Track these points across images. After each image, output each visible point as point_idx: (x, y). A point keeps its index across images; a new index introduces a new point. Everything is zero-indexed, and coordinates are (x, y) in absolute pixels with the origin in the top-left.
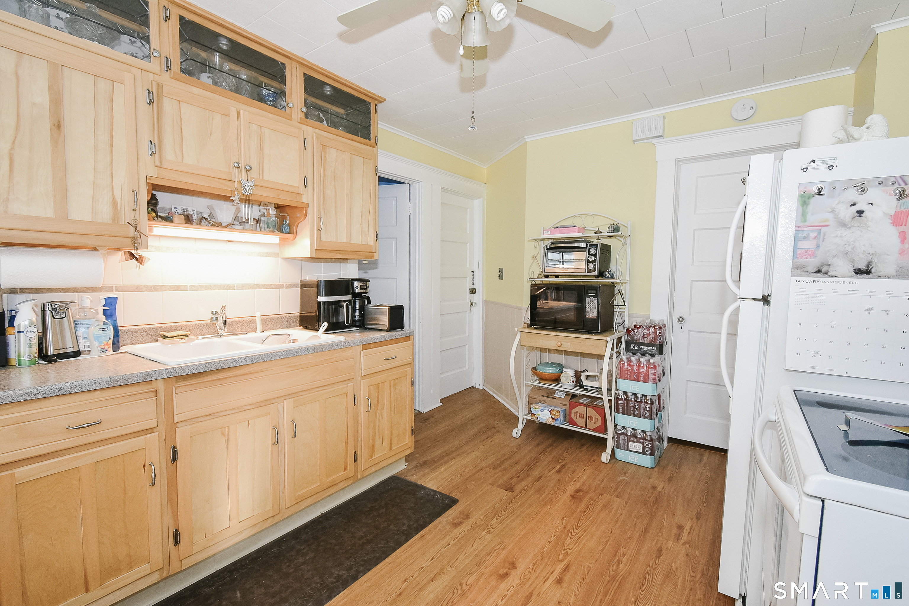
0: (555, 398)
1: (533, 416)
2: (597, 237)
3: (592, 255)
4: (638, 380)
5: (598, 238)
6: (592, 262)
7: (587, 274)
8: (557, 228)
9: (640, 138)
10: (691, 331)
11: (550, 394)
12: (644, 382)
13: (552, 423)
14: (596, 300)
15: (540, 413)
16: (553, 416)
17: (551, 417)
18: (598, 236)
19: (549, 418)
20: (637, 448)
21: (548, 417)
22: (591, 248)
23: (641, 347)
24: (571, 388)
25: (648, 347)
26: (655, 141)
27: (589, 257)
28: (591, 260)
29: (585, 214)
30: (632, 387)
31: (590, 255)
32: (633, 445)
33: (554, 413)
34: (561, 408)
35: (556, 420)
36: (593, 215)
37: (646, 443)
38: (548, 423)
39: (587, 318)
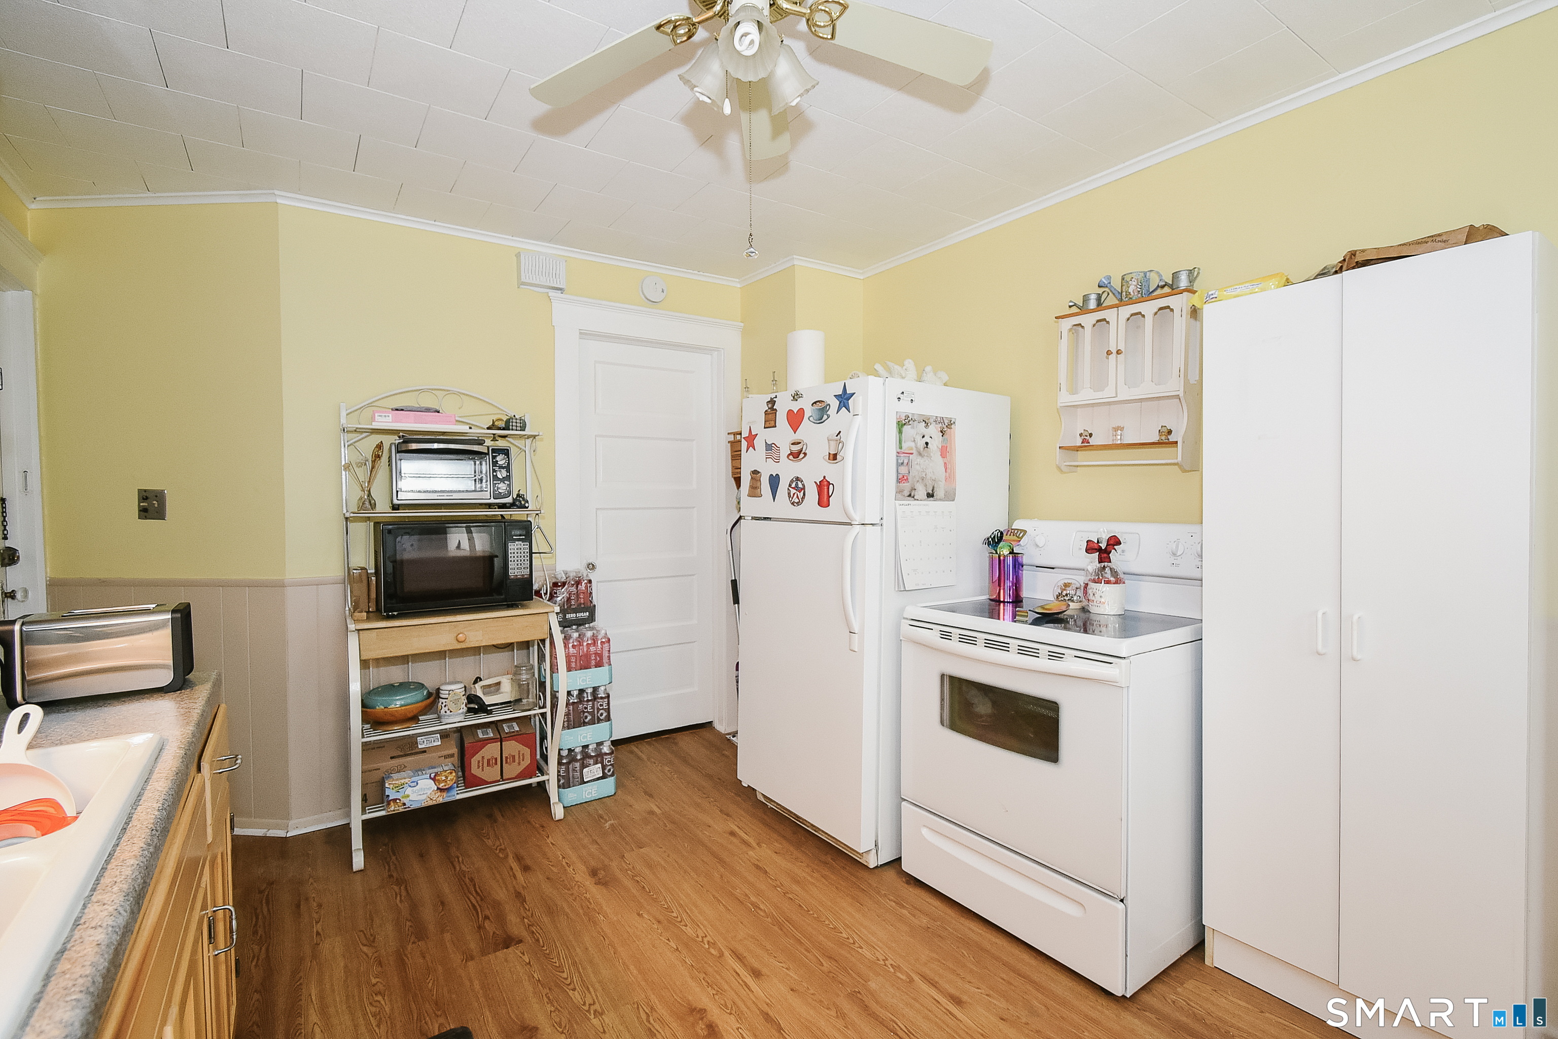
0: (425, 752)
1: (392, 804)
2: (492, 436)
3: (501, 467)
4: (586, 667)
5: (494, 438)
6: (503, 480)
7: (492, 501)
8: (402, 410)
9: (531, 281)
10: (600, 582)
11: (408, 747)
12: (596, 667)
13: (441, 799)
14: (528, 546)
15: (409, 791)
16: (441, 786)
17: (438, 788)
18: (494, 434)
19: (433, 793)
20: (596, 773)
21: (429, 792)
22: (496, 456)
23: (567, 615)
24: (461, 718)
25: (577, 614)
26: (552, 293)
27: (494, 471)
28: (499, 476)
29: (444, 390)
30: (581, 680)
31: (497, 468)
32: (589, 770)
33: (444, 778)
34: (448, 766)
35: (448, 790)
36: (460, 393)
37: (606, 759)
38: (430, 803)
39: (513, 579)
